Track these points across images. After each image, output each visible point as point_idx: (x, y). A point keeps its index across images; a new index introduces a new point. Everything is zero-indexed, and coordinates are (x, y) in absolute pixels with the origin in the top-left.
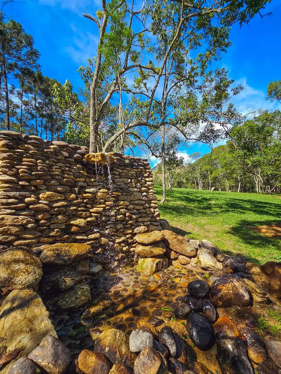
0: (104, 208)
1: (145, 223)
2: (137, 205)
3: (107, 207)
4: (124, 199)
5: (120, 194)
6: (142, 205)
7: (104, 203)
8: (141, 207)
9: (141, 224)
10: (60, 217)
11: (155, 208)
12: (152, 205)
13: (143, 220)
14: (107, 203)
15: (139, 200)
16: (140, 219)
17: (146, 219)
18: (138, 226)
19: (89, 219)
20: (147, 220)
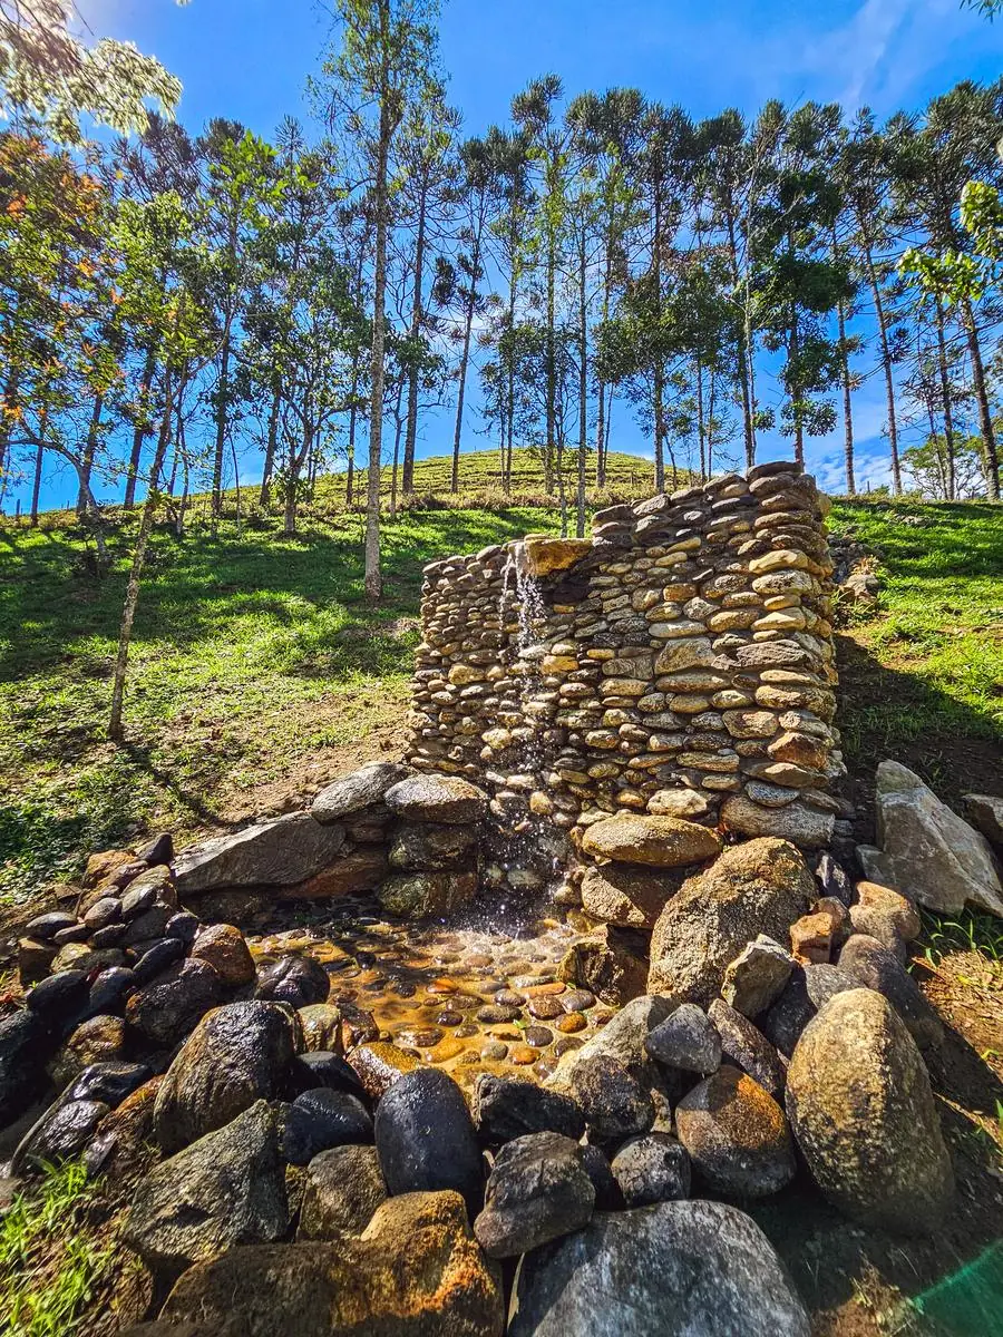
0: (554, 702)
1: (709, 782)
2: (679, 692)
3: (564, 701)
4: (619, 668)
5: (610, 653)
6: (708, 693)
7: (556, 688)
8: (698, 704)
9: (685, 779)
10: (466, 720)
11: (779, 709)
12: (764, 692)
13: (701, 765)
14: (566, 687)
15: (698, 669)
16: (688, 759)
17: (708, 761)
18: (671, 785)
19: (516, 732)
20: (715, 767)
